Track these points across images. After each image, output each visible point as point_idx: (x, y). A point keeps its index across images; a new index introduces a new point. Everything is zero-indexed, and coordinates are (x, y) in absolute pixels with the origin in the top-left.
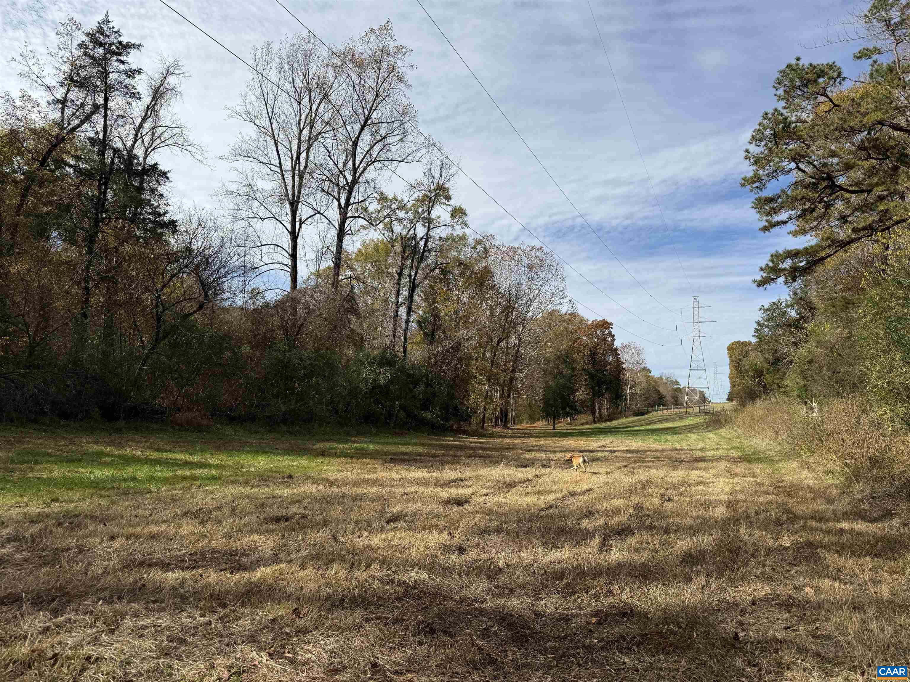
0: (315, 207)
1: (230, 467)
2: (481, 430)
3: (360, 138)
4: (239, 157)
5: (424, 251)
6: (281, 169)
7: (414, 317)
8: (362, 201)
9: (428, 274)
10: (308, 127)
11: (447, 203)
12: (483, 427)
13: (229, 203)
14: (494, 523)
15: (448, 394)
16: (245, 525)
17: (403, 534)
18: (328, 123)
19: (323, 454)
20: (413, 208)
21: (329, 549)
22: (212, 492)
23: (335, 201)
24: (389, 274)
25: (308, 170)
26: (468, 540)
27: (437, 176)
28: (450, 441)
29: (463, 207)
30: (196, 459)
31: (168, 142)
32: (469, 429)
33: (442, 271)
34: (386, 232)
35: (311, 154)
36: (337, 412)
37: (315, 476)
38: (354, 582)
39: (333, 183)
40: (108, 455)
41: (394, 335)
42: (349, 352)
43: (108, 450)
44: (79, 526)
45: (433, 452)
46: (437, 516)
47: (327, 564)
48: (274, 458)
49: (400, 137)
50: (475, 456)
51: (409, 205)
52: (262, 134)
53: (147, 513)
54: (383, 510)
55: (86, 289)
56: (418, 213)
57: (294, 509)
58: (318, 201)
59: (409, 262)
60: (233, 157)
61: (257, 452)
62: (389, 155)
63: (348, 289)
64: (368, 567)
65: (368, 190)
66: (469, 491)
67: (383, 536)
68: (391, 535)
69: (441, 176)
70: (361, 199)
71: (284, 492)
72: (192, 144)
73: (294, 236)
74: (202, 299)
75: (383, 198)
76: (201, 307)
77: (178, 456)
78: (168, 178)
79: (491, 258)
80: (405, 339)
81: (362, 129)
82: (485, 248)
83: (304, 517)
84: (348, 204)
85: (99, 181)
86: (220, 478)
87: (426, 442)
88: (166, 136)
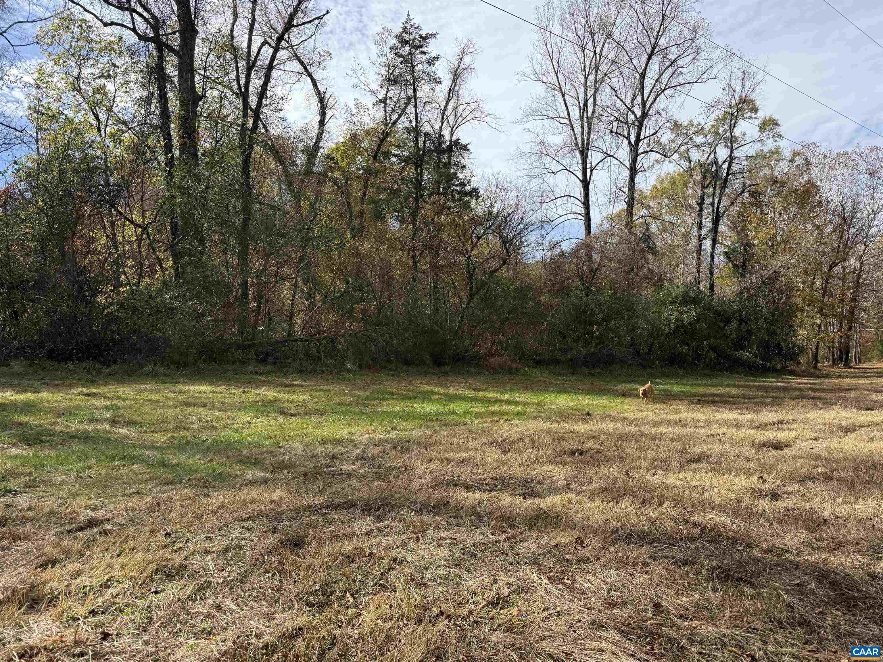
0: (605, 150)
1: (534, 404)
2: (812, 370)
3: (648, 69)
4: (530, 118)
5: (728, 174)
6: (570, 120)
7: (720, 249)
8: (653, 134)
9: (735, 200)
10: (594, 71)
11: (753, 116)
12: (816, 367)
13: (524, 164)
14: (820, 470)
15: (768, 330)
16: (542, 457)
17: (704, 475)
18: (614, 62)
19: (624, 395)
20: (712, 130)
21: (620, 483)
22: (516, 426)
23: (625, 141)
24: (690, 206)
25: (596, 114)
26: (785, 486)
27: (738, 88)
28: (772, 382)
29: (774, 117)
30: (506, 397)
31: (468, 118)
32: (798, 369)
33: (752, 194)
34: (682, 162)
35: (598, 98)
36: (638, 354)
37: (614, 414)
38: (644, 519)
39: (622, 122)
40: (436, 393)
41: (698, 271)
42: (648, 292)
43: (437, 389)
44: (408, 450)
45: (750, 393)
46: (748, 459)
47: (617, 498)
48: (575, 397)
49: (692, 56)
50: (803, 398)
51: (707, 127)
52: (550, 91)
53: (461, 441)
54: (684, 451)
55: (414, 257)
56: (719, 134)
57: (589, 444)
58: (607, 143)
59: (711, 190)
60: (525, 119)
61: (560, 392)
62: (681, 79)
63: (643, 229)
64: (660, 505)
65: (659, 121)
66: (792, 435)
67: (681, 476)
68: (689, 475)
69: (743, 86)
70: (652, 132)
71: (581, 428)
72: (488, 114)
73: (586, 183)
74: (504, 256)
75: (677, 127)
76: (504, 263)
77: (491, 395)
78: (468, 150)
79: (814, 171)
80: (712, 273)
81: (650, 58)
82: (806, 159)
83: (599, 452)
84: (638, 139)
85: (416, 164)
86: (524, 414)
87: (741, 383)
88: (466, 113)
